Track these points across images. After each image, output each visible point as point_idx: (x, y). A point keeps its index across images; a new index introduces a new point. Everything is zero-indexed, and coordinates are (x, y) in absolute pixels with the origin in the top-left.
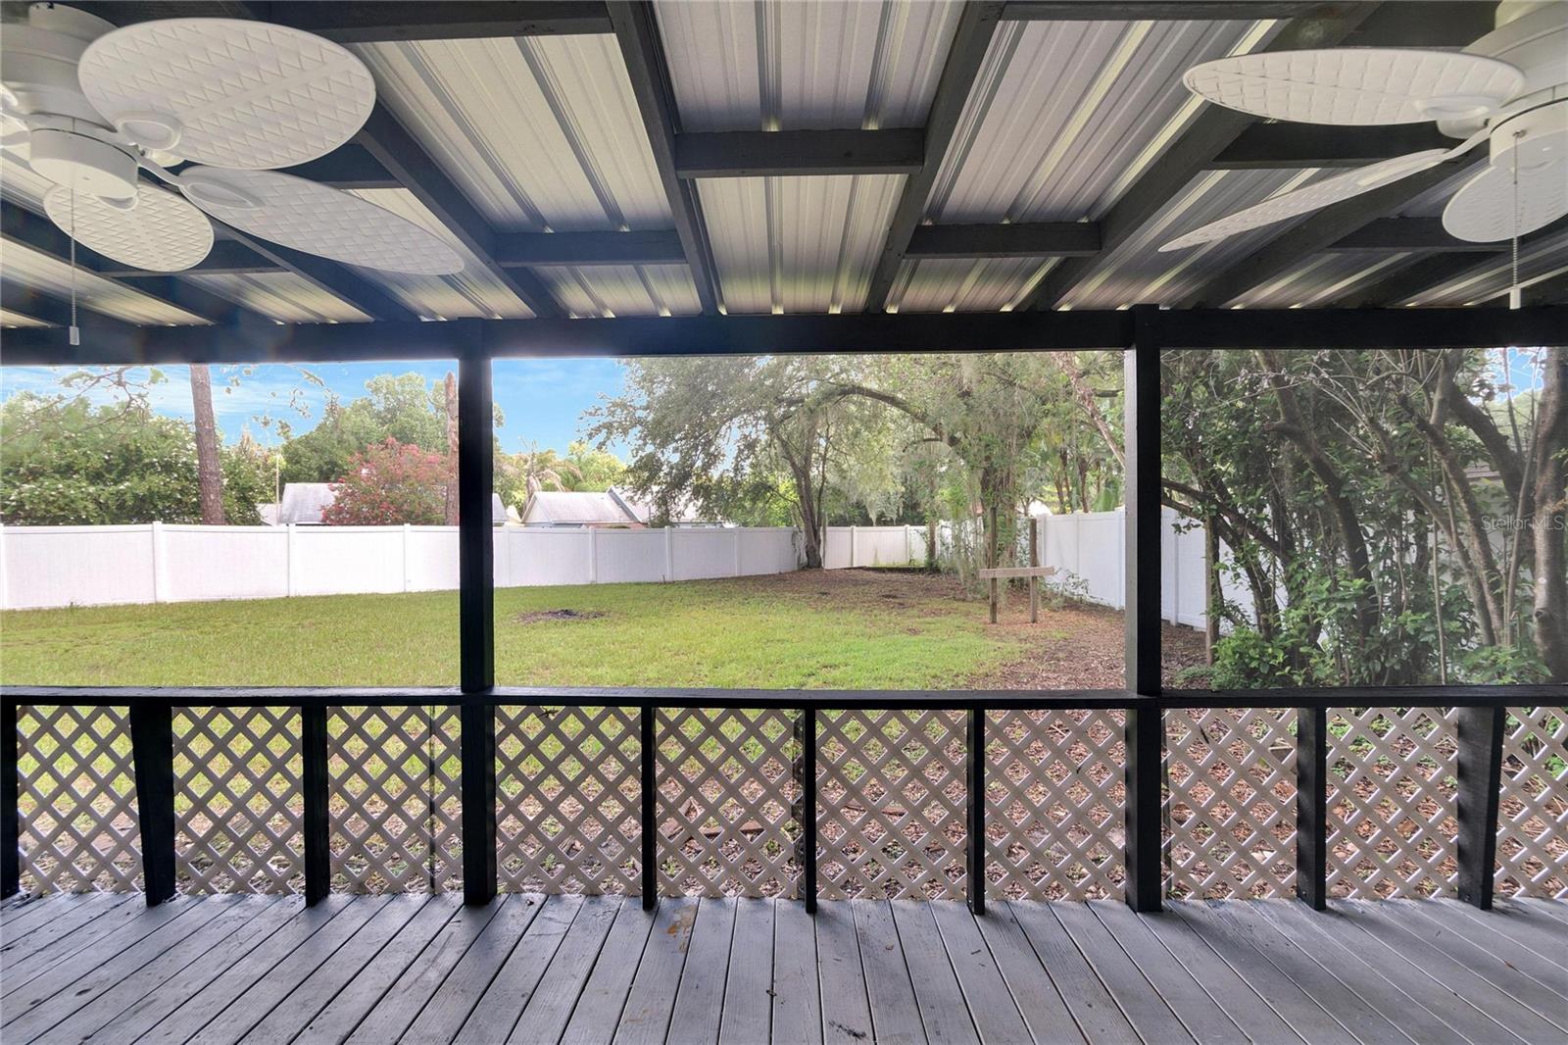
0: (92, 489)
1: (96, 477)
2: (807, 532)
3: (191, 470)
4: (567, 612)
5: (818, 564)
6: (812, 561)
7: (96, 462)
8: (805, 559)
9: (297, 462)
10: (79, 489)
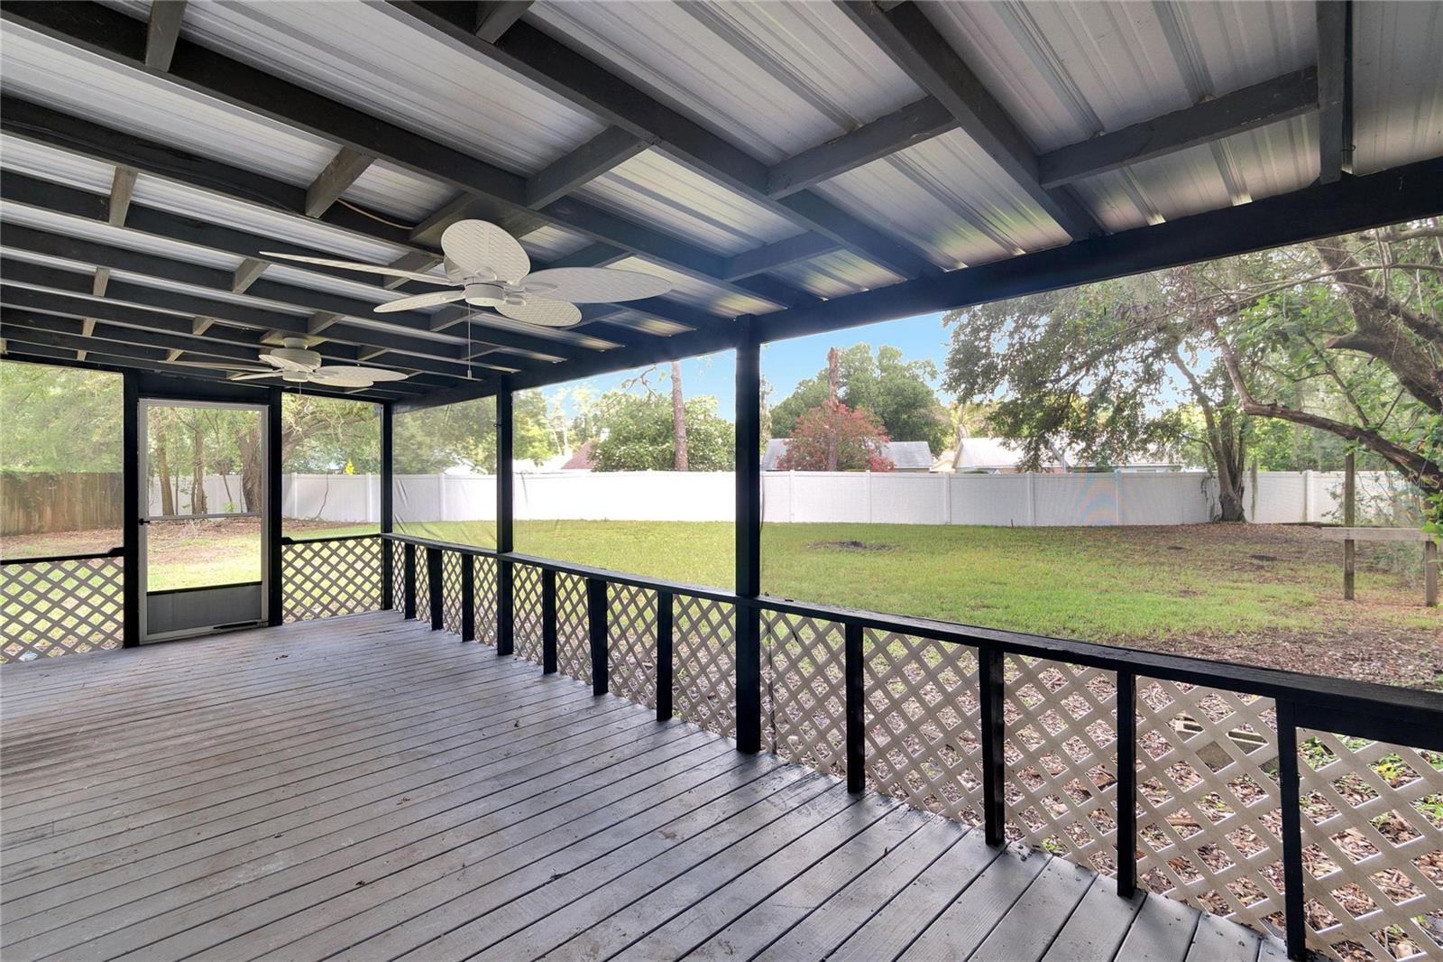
0: (651, 449)
1: (653, 441)
2: (1221, 477)
3: (699, 434)
4: (856, 544)
5: (1240, 517)
6: (1231, 512)
7: (652, 432)
8: (1219, 510)
9: (779, 423)
10: (645, 448)
